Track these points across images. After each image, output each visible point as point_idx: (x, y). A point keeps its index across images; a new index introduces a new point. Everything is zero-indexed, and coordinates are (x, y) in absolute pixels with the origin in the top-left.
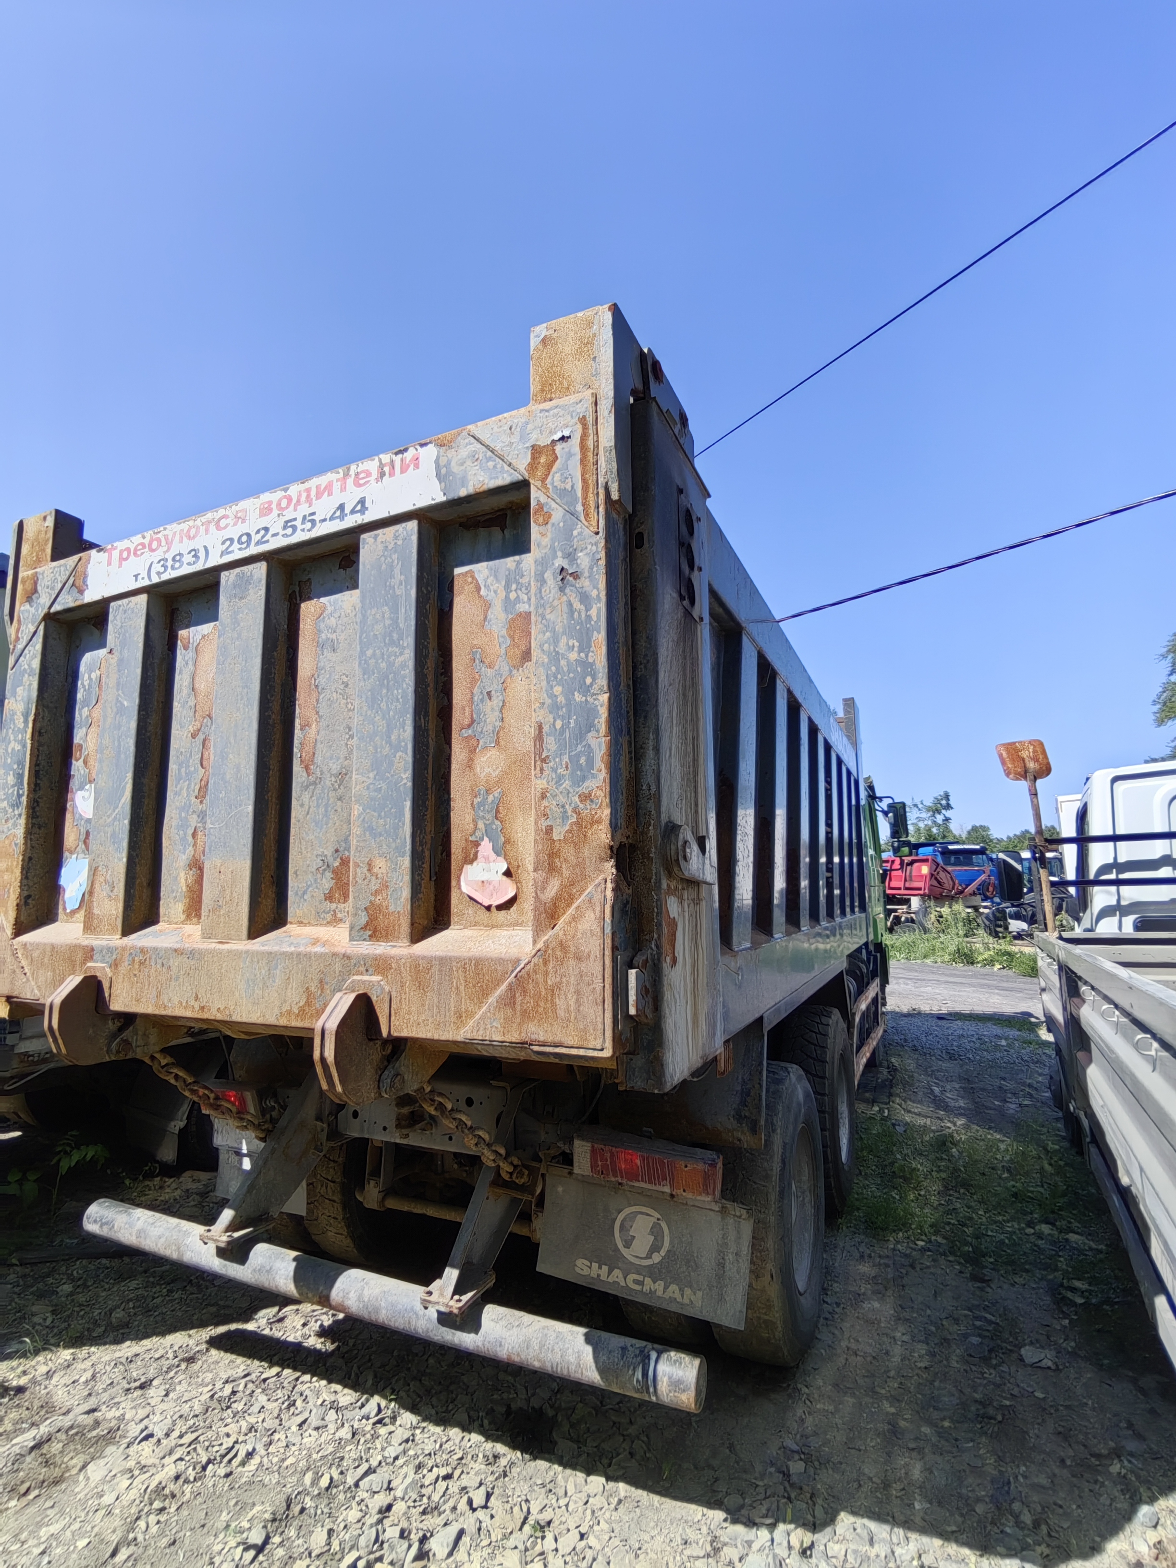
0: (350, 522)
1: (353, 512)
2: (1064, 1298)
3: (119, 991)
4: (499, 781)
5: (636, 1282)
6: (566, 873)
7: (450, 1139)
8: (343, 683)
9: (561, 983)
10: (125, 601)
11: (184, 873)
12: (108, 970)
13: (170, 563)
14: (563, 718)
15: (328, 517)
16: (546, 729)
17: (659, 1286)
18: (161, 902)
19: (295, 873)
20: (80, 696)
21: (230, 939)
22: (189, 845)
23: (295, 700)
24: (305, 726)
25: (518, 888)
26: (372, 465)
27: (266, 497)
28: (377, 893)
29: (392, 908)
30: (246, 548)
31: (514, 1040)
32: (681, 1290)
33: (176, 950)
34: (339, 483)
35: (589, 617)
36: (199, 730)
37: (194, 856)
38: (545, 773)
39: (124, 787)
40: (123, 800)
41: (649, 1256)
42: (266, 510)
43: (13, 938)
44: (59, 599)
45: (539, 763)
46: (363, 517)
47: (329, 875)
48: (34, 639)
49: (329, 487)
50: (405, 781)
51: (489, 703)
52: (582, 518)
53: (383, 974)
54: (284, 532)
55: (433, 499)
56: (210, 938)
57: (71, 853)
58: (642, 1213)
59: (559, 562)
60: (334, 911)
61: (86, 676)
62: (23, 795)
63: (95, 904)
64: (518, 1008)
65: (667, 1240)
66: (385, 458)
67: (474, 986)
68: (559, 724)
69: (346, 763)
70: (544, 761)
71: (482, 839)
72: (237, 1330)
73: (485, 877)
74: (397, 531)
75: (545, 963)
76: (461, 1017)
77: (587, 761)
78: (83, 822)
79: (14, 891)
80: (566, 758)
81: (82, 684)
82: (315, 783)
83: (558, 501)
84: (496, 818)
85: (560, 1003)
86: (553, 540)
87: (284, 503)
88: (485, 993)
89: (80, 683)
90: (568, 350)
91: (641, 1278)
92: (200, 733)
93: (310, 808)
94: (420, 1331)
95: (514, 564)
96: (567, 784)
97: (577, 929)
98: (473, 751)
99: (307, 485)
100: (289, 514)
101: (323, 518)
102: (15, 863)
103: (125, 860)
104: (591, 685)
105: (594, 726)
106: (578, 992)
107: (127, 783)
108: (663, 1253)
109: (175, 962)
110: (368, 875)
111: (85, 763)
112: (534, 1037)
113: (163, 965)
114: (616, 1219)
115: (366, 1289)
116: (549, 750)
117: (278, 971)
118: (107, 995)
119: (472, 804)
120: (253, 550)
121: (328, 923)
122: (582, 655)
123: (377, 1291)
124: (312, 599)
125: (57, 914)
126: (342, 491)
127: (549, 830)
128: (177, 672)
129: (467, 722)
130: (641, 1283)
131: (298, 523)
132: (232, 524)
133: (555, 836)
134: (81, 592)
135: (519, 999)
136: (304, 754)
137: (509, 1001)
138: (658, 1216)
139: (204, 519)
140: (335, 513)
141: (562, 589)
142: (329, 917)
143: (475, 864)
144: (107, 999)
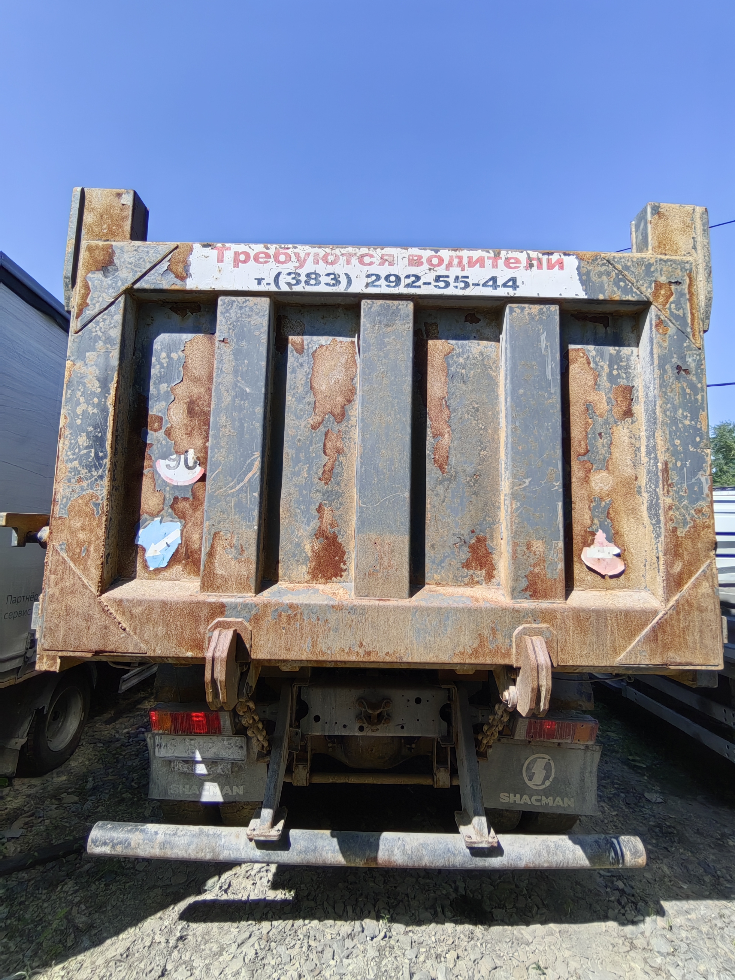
0: (502, 292)
1: (505, 285)
2: (635, 766)
3: (262, 642)
4: (609, 494)
5: (537, 800)
6: (686, 557)
7: (402, 727)
8: (473, 408)
9: (689, 626)
10: (241, 299)
11: (309, 541)
12: (247, 624)
13: (303, 278)
14: (681, 460)
15: (481, 283)
16: (670, 465)
17: (550, 800)
18: (280, 565)
19: (433, 546)
20: (155, 371)
21: (391, 597)
22: (314, 518)
23: (426, 413)
24: (437, 435)
25: (625, 564)
26: (522, 256)
27: (415, 251)
28: (535, 565)
29: (549, 576)
30: (394, 287)
31: (658, 663)
32: (563, 800)
33: (333, 606)
34: (491, 261)
35: (696, 400)
36: (320, 424)
37: (320, 527)
38: (671, 494)
39: (251, 464)
40: (250, 475)
41: (543, 783)
42: (416, 262)
43: (100, 595)
44: (146, 278)
45: (666, 486)
46: (515, 292)
47: (466, 549)
48: (112, 308)
49: (481, 261)
50: (557, 488)
51: (601, 441)
52: (691, 337)
53: (549, 623)
54: (436, 284)
55: (576, 295)
56: (367, 596)
57: (153, 516)
58: (539, 758)
59: (675, 360)
60: (472, 576)
61: (164, 355)
62: (105, 457)
63: (217, 565)
64: (660, 642)
65: (553, 771)
66: (534, 254)
67: (624, 630)
68: (679, 464)
69: (479, 467)
70: (670, 485)
71: (598, 531)
72: (196, 903)
73: (600, 556)
74: (542, 309)
75: (678, 613)
76: (615, 651)
77: (699, 488)
78: (168, 488)
79: (96, 550)
80: (685, 486)
81: (158, 360)
82: (450, 479)
83: (674, 321)
84: (608, 517)
85: (690, 638)
86: (670, 345)
87: (435, 261)
88: (633, 634)
89: (154, 359)
90: (675, 226)
91: (539, 798)
92: (322, 426)
93: (445, 497)
94: (457, 864)
95: (615, 352)
96: (685, 502)
97: (697, 593)
98: (588, 471)
99: (458, 253)
100: (441, 271)
101: (477, 282)
102: (95, 523)
103: (256, 527)
104: (700, 442)
105: (702, 468)
106: (701, 631)
107: (254, 460)
108: (551, 780)
109: (333, 617)
110: (527, 552)
111: (168, 434)
112: (672, 660)
113: (318, 619)
114: (523, 764)
115: (406, 845)
116: (673, 479)
117: (449, 622)
118: (248, 646)
119: (589, 507)
120: (402, 290)
121: (465, 585)
122: (693, 422)
123: (415, 844)
124: (441, 339)
125: (135, 571)
126: (493, 267)
127: (675, 530)
128: (289, 371)
129: (583, 451)
130: (540, 800)
131: (451, 280)
132: (378, 262)
133: (679, 534)
134: (183, 279)
135: (660, 637)
136: (437, 457)
137: (653, 637)
138: (549, 758)
139: (344, 251)
140: (487, 282)
141: (677, 379)
142: (466, 580)
143: (592, 547)
144: (249, 650)
